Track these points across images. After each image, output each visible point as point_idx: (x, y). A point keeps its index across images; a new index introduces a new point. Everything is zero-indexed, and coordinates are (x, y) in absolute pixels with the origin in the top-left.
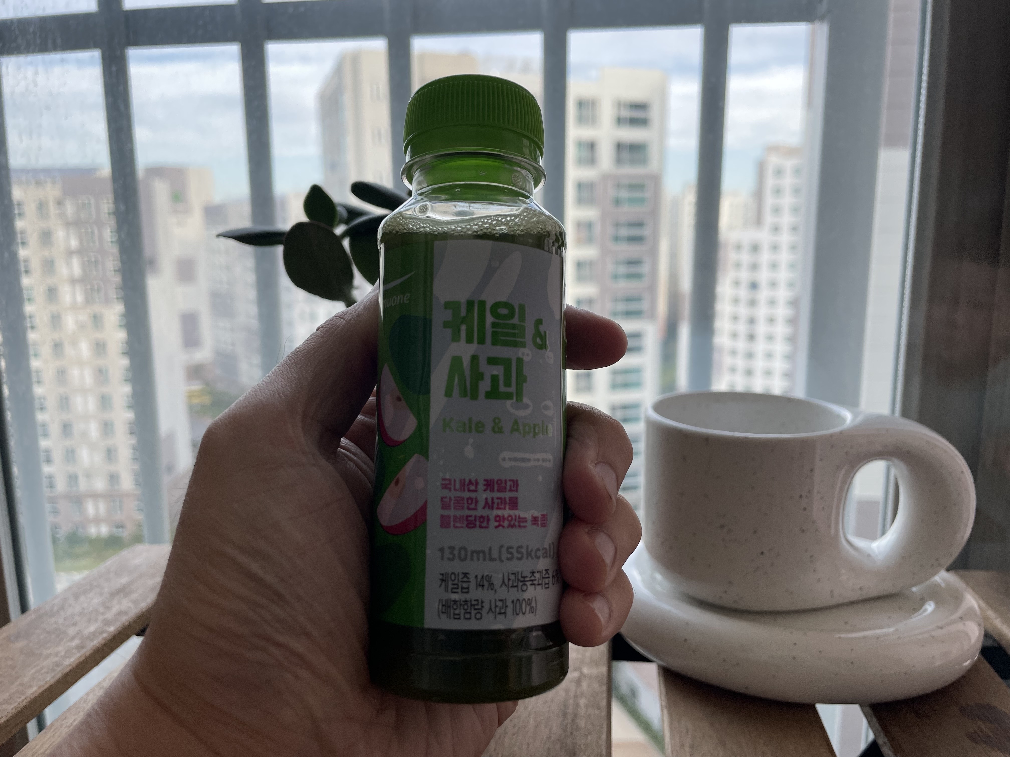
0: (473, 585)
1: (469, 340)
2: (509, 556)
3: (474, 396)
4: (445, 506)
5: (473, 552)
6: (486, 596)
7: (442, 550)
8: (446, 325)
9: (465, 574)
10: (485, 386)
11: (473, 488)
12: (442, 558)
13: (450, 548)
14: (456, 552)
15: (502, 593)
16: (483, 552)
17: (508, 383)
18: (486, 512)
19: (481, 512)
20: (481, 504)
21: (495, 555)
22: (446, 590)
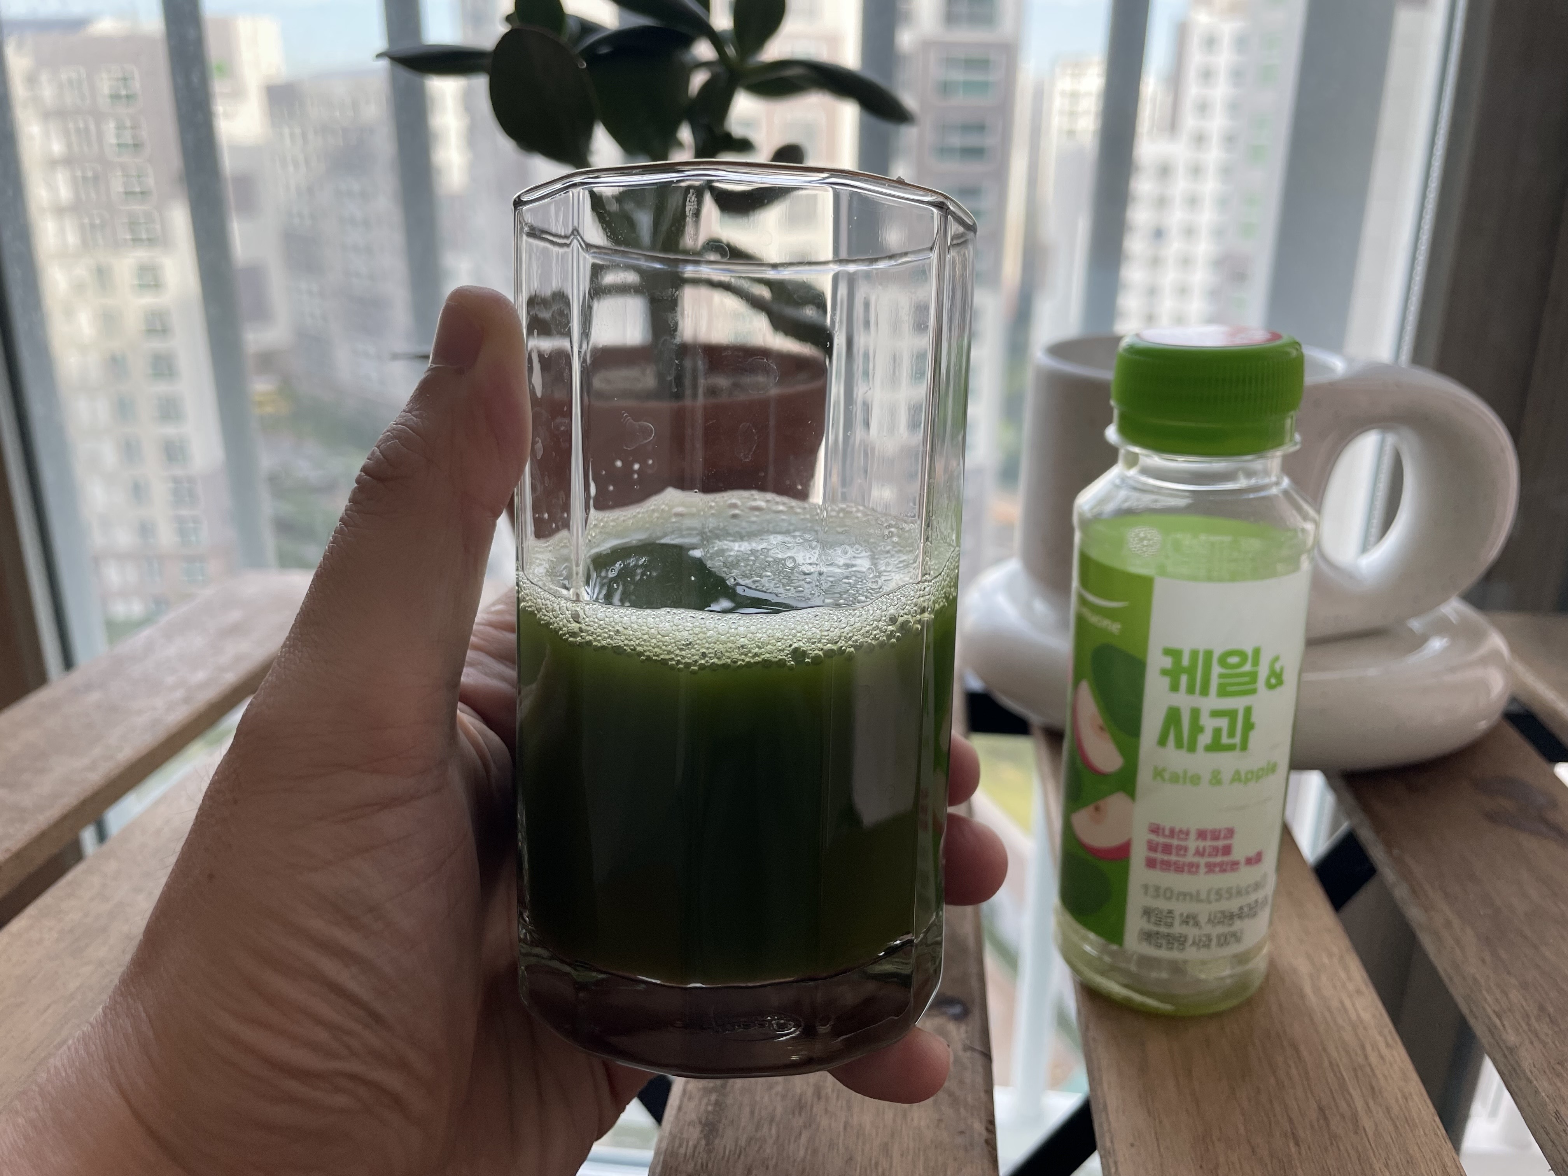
0: (1177, 922)
1: (1191, 690)
2: (1218, 897)
3: (1192, 748)
4: (1152, 847)
5: (1179, 893)
6: (1191, 932)
7: (1145, 887)
8: (1165, 672)
9: (1170, 912)
10: (1205, 739)
11: (1183, 836)
12: (1146, 894)
13: (1155, 887)
14: (1162, 891)
15: (1208, 929)
16: (1191, 894)
17: (1232, 734)
18: (1196, 859)
19: (1190, 858)
20: (1192, 851)
21: (1203, 896)
22: (1149, 921)
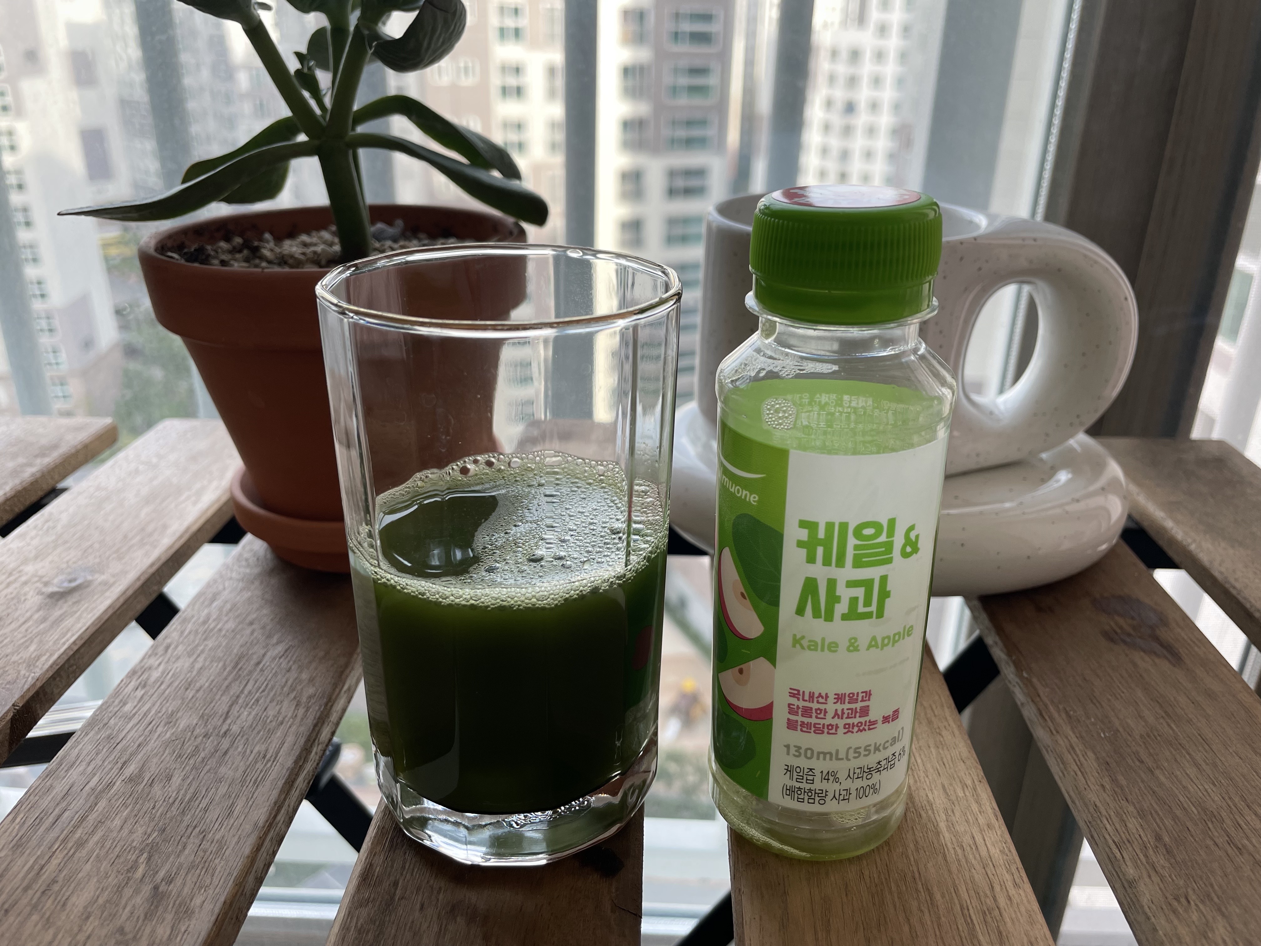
0: (817, 779)
1: (827, 562)
2: (856, 755)
3: (829, 617)
5: (819, 753)
6: (831, 787)
7: (788, 747)
8: (800, 544)
9: (811, 769)
10: (841, 608)
11: (821, 700)
12: (788, 753)
13: (795, 746)
15: (847, 784)
16: (831, 754)
17: (868, 603)
18: (836, 721)
19: (829, 721)
21: (842, 755)
22: (791, 778)
